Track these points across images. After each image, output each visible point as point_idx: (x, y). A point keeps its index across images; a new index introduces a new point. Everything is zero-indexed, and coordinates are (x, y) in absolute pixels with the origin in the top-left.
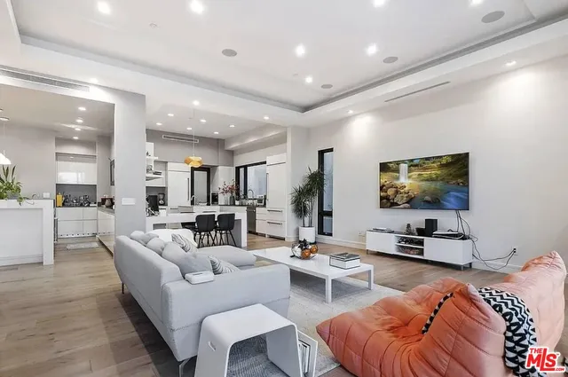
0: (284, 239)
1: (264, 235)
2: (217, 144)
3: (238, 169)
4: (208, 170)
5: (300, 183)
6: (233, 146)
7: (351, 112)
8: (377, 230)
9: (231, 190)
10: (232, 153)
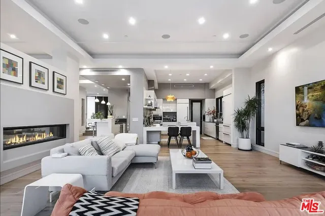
0: (230, 145)
1: (222, 142)
2: (205, 86)
3: (217, 99)
4: (201, 102)
5: (242, 106)
6: (213, 86)
7: (270, 49)
8: (288, 145)
9: (213, 112)
10: (214, 90)
